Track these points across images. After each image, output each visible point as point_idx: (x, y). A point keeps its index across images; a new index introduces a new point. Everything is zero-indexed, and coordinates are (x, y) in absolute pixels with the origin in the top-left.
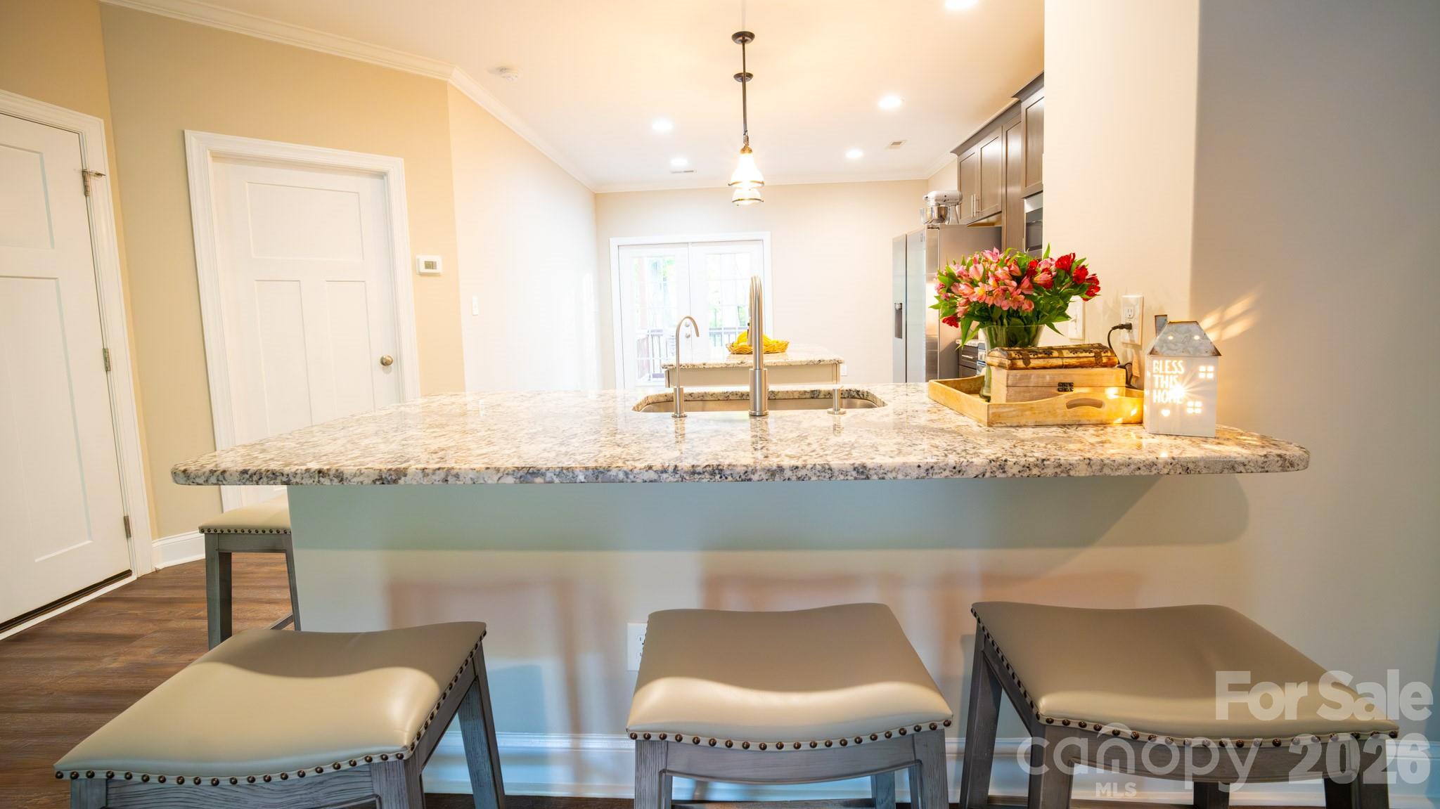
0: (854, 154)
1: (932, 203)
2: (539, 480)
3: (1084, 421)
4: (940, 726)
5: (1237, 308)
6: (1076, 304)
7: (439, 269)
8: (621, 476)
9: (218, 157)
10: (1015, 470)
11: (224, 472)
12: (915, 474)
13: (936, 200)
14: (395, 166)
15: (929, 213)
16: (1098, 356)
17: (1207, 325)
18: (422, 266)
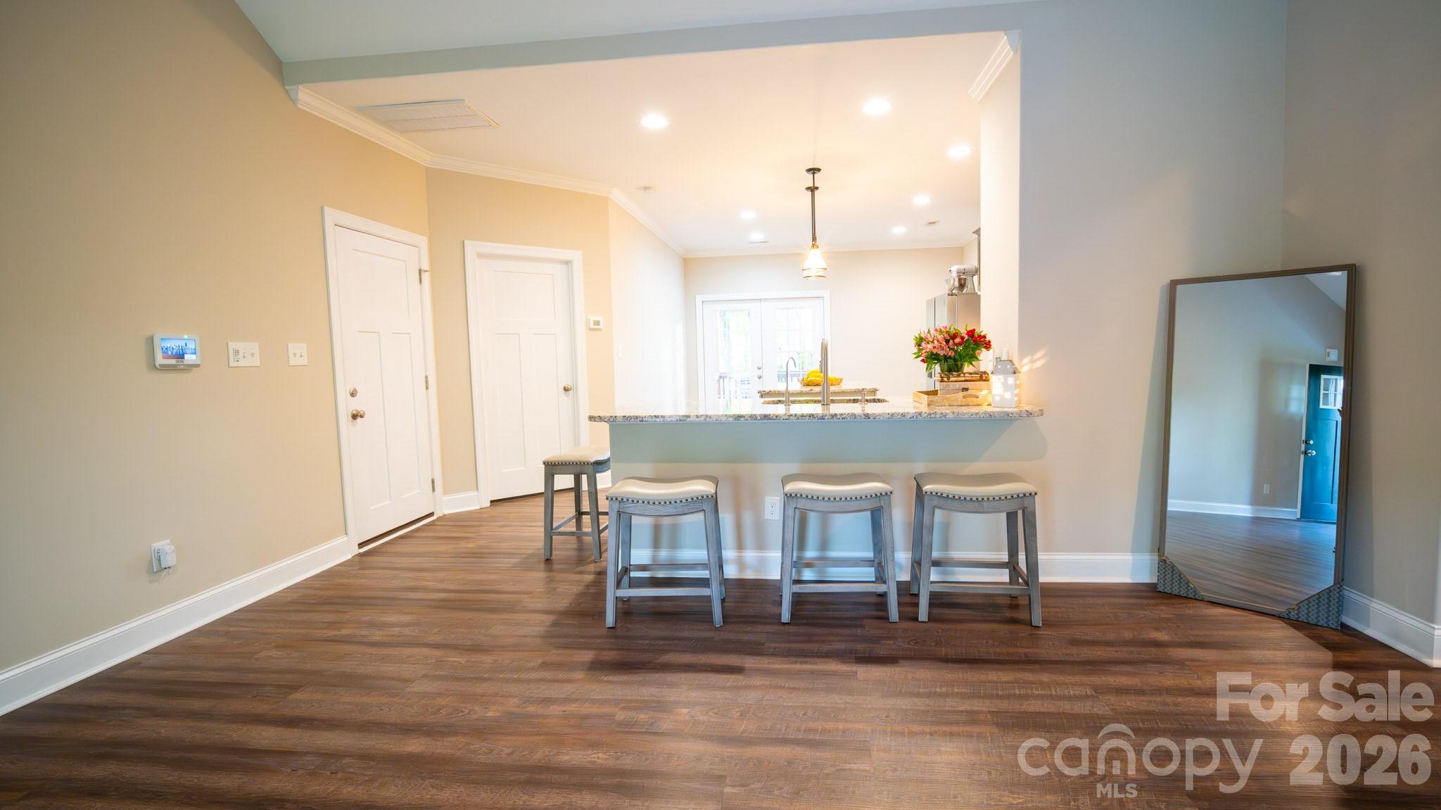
0: (899, 230)
1: (954, 275)
2: (742, 419)
3: (970, 404)
4: (889, 493)
6: (981, 354)
7: (602, 326)
8: (775, 417)
9: (480, 256)
10: (925, 415)
11: (616, 417)
12: (887, 416)
13: (958, 273)
14: (575, 256)
15: (952, 282)
16: (981, 376)
17: (1026, 360)
18: (592, 323)
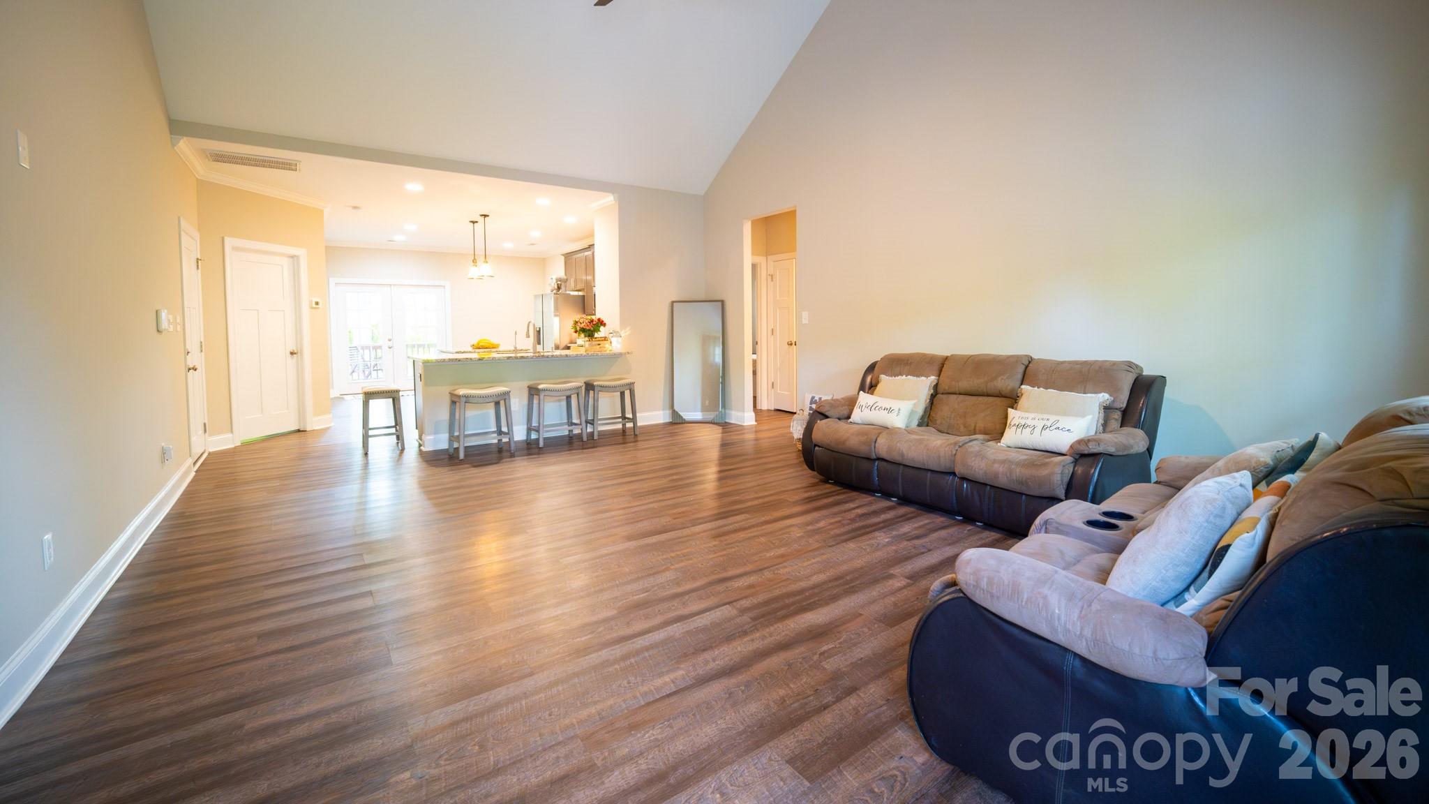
3: (602, 350)
5: (628, 329)
6: (602, 328)
7: (320, 306)
9: (235, 249)
14: (301, 252)
15: (553, 285)
16: (605, 338)
17: (623, 332)
18: (314, 303)
